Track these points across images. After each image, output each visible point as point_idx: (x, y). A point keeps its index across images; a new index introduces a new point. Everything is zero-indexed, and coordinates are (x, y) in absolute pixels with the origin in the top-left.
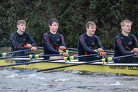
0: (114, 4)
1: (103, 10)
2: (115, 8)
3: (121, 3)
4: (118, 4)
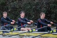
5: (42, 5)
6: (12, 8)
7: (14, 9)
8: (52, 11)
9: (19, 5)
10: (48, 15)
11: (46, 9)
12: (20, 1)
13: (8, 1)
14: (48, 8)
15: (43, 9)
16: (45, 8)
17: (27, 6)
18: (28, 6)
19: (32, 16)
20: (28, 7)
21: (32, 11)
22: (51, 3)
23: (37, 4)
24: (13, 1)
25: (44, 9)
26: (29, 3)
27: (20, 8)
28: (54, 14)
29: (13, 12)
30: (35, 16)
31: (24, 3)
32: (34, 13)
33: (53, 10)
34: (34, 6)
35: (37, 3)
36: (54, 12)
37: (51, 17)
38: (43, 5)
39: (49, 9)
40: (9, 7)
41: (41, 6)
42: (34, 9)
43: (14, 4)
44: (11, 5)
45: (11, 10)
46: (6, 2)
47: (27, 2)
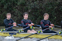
0: (15, 6)
1: (10, 9)
2: (15, 8)
3: (18, 6)
4: (17, 6)
6: (32, 8)
7: (34, 9)
9: (39, 6)
12: (41, 1)
13: (28, 1)
17: (48, 6)
19: (54, 18)
20: (50, 8)
21: (54, 11)
23: (59, 5)
24: (33, 2)
26: (51, 4)
27: (41, 8)
29: (33, 13)
30: (57, 17)
31: (45, 3)
32: (56, 14)
34: (56, 7)
40: (29, 7)
42: (55, 9)
43: (34, 4)
44: (31, 5)
45: (31, 11)
46: (25, 3)
47: (48, 2)
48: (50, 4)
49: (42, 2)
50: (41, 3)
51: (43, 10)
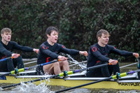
5: (60, 10)
8: (86, 24)
9: (3, 11)
10: (76, 35)
11: (70, 20)
14: (74, 17)
15: (63, 21)
16: (68, 17)
17: (23, 13)
18: (25, 13)
19: (36, 38)
20: (27, 16)
21: (36, 24)
22: (82, 6)
23: (48, 9)
25: (66, 20)
27: (7, 16)
28: (91, 32)
30: (43, 37)
32: (40, 30)
33: (88, 22)
34: (41, 14)
35: (48, 5)
36: (90, 28)
37: (82, 39)
38: (64, 10)
39: (79, 19)
41: (59, 12)
42: (40, 19)
47: (23, 3)
48: (27, 7)
49: (10, 3)
50: (6, 5)
51: (11, 21)
